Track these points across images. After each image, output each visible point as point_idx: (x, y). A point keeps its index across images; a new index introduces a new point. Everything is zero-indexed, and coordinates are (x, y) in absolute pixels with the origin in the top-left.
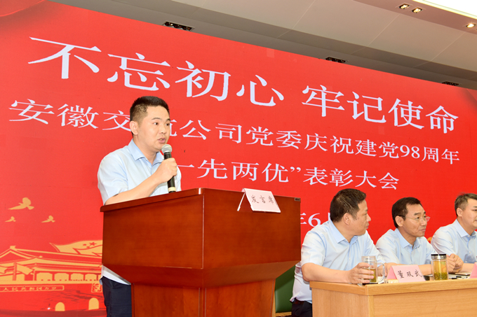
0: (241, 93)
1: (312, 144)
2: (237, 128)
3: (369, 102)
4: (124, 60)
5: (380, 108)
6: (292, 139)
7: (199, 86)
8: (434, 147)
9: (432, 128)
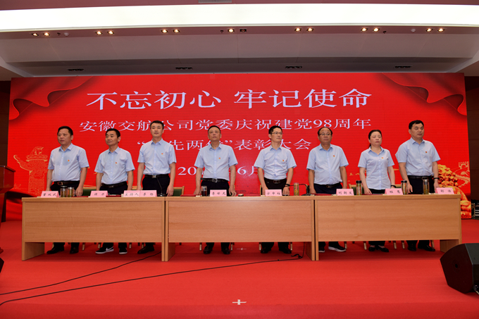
0: (192, 103)
1: (240, 126)
2: (190, 122)
3: (285, 95)
4: (128, 96)
5: (296, 97)
6: (226, 124)
7: (168, 102)
8: (345, 118)
9: (345, 104)
